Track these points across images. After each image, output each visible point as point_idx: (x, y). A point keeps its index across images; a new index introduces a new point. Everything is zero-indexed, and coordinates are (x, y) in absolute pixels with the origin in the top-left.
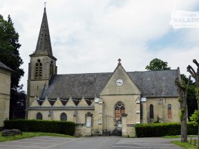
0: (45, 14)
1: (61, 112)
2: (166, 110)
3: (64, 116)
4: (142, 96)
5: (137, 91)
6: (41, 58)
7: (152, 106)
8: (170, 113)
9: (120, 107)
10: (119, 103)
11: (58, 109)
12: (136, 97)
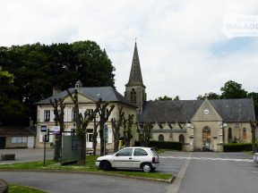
0: (136, 49)
1: (158, 134)
2: (242, 132)
3: (161, 137)
4: (223, 122)
5: (220, 119)
6: (135, 87)
7: (230, 129)
8: (245, 135)
9: (207, 130)
10: (206, 128)
11: (156, 132)
12: (219, 123)
